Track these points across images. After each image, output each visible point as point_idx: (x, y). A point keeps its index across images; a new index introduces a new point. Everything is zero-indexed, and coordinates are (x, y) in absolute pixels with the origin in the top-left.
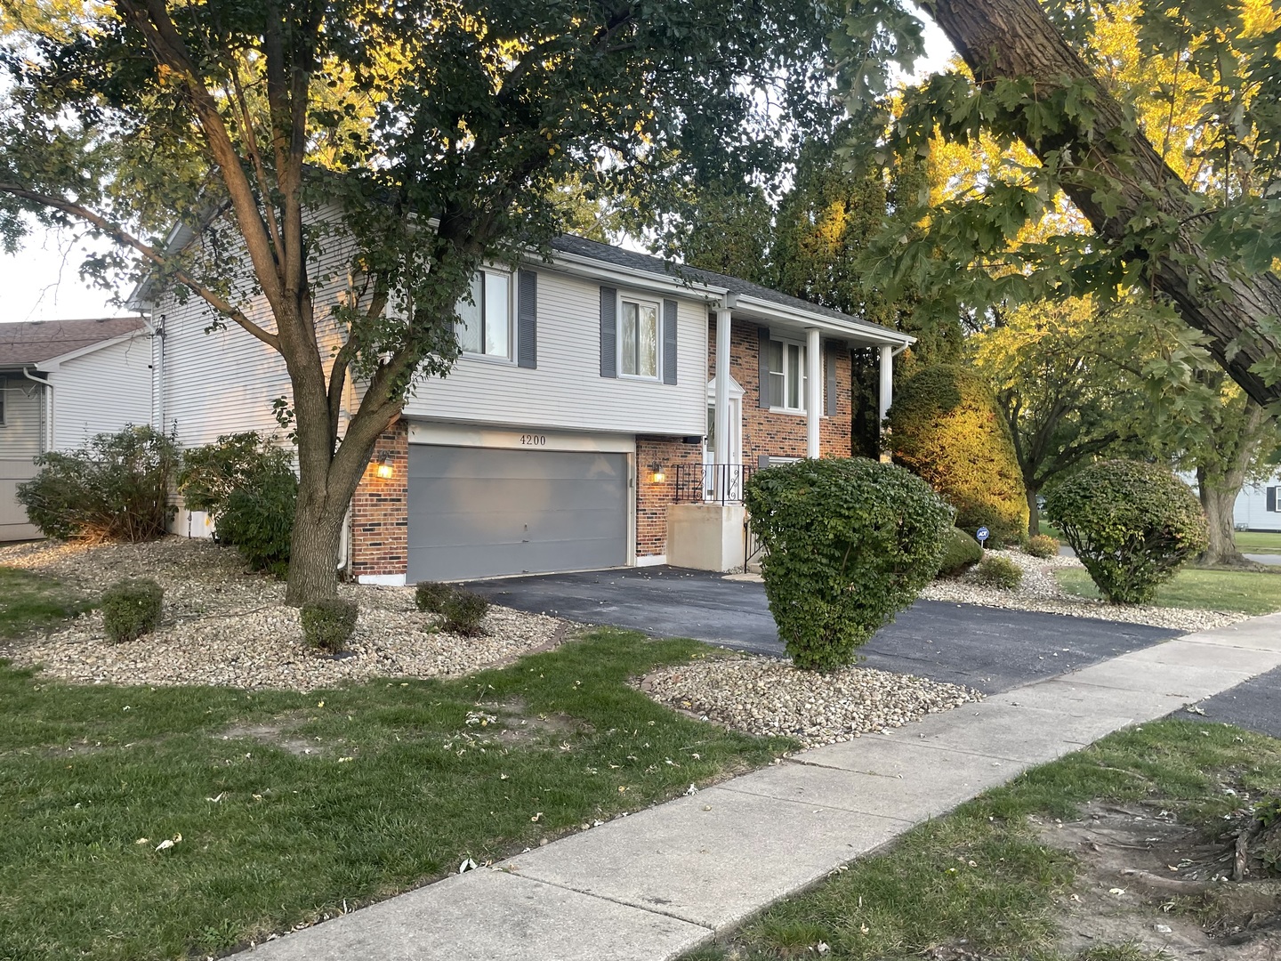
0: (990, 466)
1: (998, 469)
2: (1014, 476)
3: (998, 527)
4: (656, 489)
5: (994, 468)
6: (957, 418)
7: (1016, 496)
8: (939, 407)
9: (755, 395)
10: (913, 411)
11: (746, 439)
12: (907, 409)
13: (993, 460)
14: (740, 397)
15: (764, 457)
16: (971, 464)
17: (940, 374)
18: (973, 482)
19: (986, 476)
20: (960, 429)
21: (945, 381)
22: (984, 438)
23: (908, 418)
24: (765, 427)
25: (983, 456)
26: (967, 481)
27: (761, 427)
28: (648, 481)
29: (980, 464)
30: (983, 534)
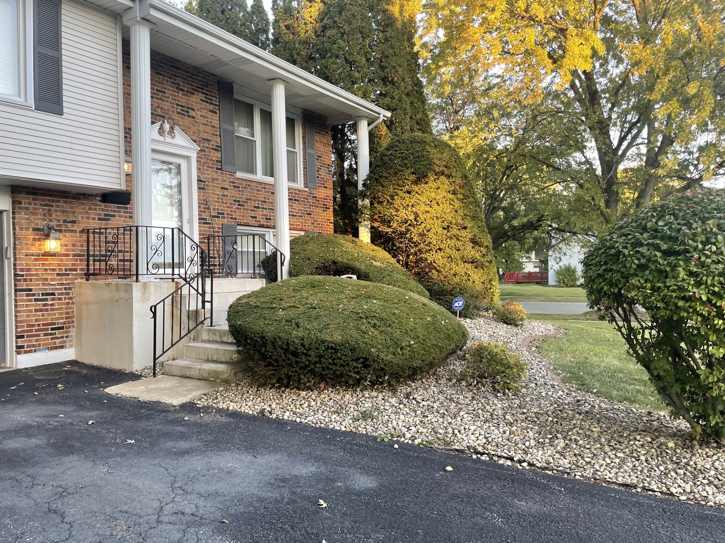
0: (463, 233)
1: (470, 236)
2: (485, 244)
3: (472, 296)
4: (51, 260)
5: (466, 235)
6: (430, 184)
7: (487, 264)
8: (413, 173)
9: (215, 155)
10: (386, 178)
11: (204, 205)
12: (381, 177)
13: (465, 228)
14: (194, 156)
15: (231, 226)
16: (445, 231)
17: (413, 141)
18: (448, 250)
19: (460, 243)
20: (433, 195)
21: (418, 147)
22: (457, 204)
23: (383, 186)
24: (232, 192)
25: (457, 224)
26: (440, 249)
27: (226, 193)
28: (34, 250)
29: (454, 231)
30: (458, 304)
